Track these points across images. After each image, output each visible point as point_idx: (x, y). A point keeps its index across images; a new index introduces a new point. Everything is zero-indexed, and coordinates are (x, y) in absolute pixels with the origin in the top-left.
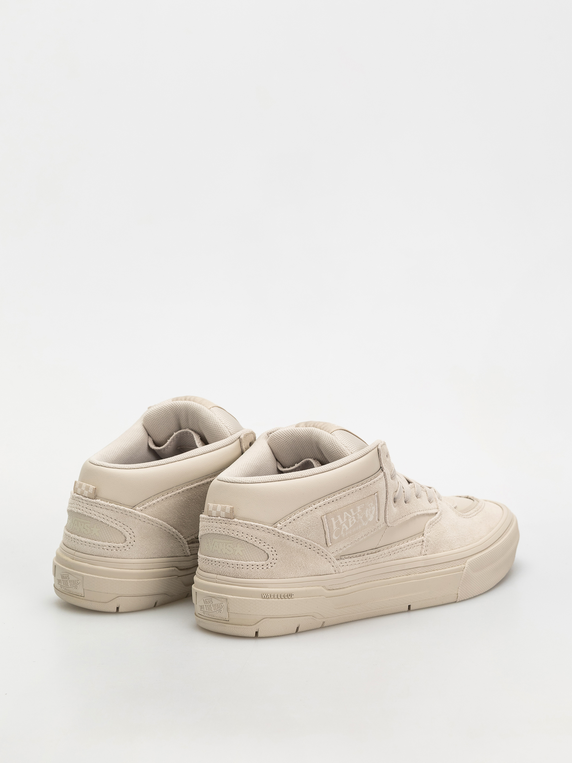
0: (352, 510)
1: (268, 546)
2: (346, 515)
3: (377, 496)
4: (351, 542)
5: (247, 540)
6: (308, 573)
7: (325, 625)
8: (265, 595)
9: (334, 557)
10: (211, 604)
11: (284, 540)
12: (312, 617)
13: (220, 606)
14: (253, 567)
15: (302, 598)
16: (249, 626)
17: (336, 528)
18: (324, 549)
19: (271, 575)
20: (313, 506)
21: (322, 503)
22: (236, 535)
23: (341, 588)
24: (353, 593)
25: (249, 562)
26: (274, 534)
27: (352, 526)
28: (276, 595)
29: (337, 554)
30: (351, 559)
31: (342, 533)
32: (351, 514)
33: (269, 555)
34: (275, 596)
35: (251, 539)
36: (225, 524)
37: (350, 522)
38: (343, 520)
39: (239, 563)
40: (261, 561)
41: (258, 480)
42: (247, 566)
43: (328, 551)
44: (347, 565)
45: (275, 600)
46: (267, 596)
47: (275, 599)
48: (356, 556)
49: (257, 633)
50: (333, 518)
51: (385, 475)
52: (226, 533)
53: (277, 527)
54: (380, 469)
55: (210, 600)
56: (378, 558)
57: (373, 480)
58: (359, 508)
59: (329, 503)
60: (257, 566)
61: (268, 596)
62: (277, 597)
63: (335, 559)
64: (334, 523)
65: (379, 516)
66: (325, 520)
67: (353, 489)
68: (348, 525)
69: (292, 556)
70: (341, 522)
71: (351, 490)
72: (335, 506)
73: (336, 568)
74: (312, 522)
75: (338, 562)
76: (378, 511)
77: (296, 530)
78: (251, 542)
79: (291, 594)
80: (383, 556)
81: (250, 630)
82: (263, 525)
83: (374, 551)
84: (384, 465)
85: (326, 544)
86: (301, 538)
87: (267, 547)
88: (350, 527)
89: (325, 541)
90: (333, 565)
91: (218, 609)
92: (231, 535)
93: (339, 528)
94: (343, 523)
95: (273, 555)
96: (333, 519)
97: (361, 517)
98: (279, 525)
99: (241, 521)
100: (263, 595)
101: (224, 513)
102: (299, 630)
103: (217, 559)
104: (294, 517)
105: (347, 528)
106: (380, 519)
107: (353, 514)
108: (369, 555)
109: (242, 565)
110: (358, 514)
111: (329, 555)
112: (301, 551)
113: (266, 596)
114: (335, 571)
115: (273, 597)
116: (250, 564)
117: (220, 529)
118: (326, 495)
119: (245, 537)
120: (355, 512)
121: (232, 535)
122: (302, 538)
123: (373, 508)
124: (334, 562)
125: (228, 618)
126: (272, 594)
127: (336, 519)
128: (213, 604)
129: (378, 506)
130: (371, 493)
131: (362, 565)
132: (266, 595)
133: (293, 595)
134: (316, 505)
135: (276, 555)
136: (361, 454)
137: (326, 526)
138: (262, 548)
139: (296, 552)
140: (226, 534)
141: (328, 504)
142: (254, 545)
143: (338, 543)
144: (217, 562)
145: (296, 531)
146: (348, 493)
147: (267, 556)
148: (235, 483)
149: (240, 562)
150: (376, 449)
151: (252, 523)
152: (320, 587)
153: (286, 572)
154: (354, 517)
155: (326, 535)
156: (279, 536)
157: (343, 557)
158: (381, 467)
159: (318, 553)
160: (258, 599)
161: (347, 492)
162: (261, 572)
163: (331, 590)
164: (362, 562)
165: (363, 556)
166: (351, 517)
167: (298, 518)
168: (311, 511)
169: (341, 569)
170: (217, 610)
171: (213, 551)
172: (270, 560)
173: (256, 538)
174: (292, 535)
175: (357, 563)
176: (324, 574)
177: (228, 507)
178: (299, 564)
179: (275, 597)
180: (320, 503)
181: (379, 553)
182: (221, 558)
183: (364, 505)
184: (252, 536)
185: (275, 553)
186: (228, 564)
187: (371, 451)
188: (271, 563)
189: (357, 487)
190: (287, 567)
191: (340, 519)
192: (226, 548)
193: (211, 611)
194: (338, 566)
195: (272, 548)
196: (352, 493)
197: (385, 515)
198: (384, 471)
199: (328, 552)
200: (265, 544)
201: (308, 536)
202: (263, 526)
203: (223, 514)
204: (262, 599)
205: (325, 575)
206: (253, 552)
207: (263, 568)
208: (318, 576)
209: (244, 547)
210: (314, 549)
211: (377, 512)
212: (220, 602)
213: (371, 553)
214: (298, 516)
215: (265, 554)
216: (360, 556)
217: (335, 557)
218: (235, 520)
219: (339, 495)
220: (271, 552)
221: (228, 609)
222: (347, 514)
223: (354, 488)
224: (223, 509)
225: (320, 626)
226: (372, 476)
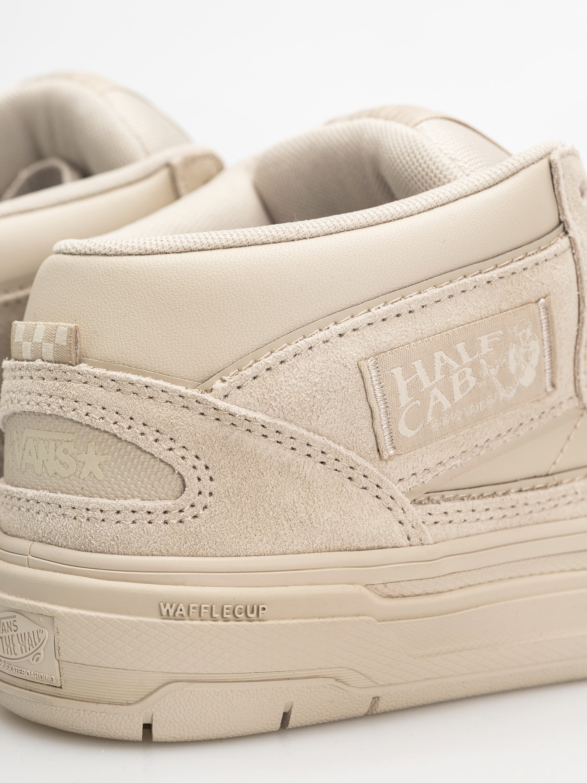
0: (460, 347)
1: (183, 452)
2: (442, 360)
3: (547, 308)
4: (464, 449)
5: (115, 429)
6: (318, 542)
7: (382, 706)
8: (171, 607)
9: (403, 493)
10: (13, 633)
11: (236, 433)
12: (332, 681)
13: (37, 641)
14: (134, 517)
15: (295, 621)
16: (122, 704)
17: (409, 399)
18: (370, 466)
19: (193, 543)
20: (332, 327)
21: (362, 318)
22: (83, 415)
23: (428, 594)
24: (470, 608)
25: (122, 502)
26: (202, 414)
27: (461, 396)
28: (205, 608)
29: (415, 484)
30: (462, 503)
31: (430, 418)
32: (458, 358)
33: (186, 480)
34: (203, 610)
35: (130, 428)
36: (52, 382)
37: (456, 384)
38: (432, 377)
39: (92, 503)
40: (160, 500)
41: (160, 243)
42: (118, 512)
43: (383, 473)
44: (450, 522)
45: (204, 623)
46: (176, 610)
47: (202, 620)
48: (481, 496)
49: (148, 727)
50: (399, 369)
51: (573, 246)
52: (54, 410)
53: (213, 392)
54: (556, 227)
55: (12, 620)
56: (552, 503)
57: (534, 257)
58: (484, 341)
59: (384, 320)
60: (149, 513)
61: (178, 612)
62: (208, 616)
63: (408, 501)
64: (402, 384)
65: (553, 373)
66: (372, 374)
67: (465, 280)
68: (449, 394)
69: (261, 484)
70: (426, 383)
71: (461, 282)
72: (406, 331)
73: (411, 530)
74: (328, 379)
75: (417, 510)
76: (551, 355)
77: (275, 400)
78: (127, 436)
79: (255, 607)
80: (569, 499)
81: (126, 718)
82: (168, 385)
83: (540, 482)
84: (569, 216)
85: (378, 450)
86: (292, 427)
87: (179, 453)
88: (456, 399)
89: (374, 442)
90: (402, 517)
91: (32, 650)
92: (69, 416)
93: (418, 402)
94: (432, 388)
95: (199, 479)
96: (397, 372)
97: (493, 372)
98: (218, 385)
99: (98, 371)
100: (165, 606)
101: (51, 345)
102: (293, 722)
103: (30, 493)
104: (270, 360)
105: (447, 405)
106: (558, 383)
107: (466, 359)
108: (523, 494)
109: (102, 511)
110: (482, 361)
111: (388, 488)
112: (293, 469)
113: (171, 612)
114: (409, 539)
115: (198, 615)
116: (126, 508)
117: (40, 399)
118: (376, 295)
119: (112, 422)
120: (471, 353)
121: (71, 415)
122: (295, 428)
123: (535, 345)
124: (405, 509)
125: (59, 678)
126: (192, 606)
127: (409, 371)
128: (18, 632)
129: (550, 341)
130: (526, 297)
131: (501, 524)
132: (174, 608)
133: (264, 609)
134: (342, 325)
135: (211, 479)
136: (494, 176)
137: (376, 391)
138: (162, 457)
139: (276, 473)
140: (55, 412)
141: (382, 322)
142: (139, 448)
143: (419, 450)
144: (31, 502)
145: (274, 404)
146: (448, 290)
147: (179, 482)
148: (92, 257)
149: (95, 502)
150: (545, 162)
151: (134, 378)
152: (358, 587)
153: (243, 536)
154: (469, 371)
155: (377, 422)
156: (218, 419)
157: (437, 497)
158: (561, 222)
159: (350, 478)
160: (146, 619)
161: (445, 287)
162: (160, 533)
163: (397, 597)
164: (501, 513)
165: (503, 497)
166: (458, 369)
167: (281, 362)
168: (324, 342)
169: (430, 534)
170: (29, 652)
171: (24, 467)
172: (190, 494)
173: (144, 425)
174: (261, 417)
175: (484, 516)
176: (369, 545)
177: (64, 327)
178: (285, 511)
179: (202, 615)
180: (355, 319)
181: (559, 488)
182: (44, 489)
183: (501, 332)
184: (131, 419)
185: (205, 475)
186: (60, 507)
187: (528, 166)
188: (192, 506)
189: (480, 276)
190: (245, 520)
191: (421, 372)
192: (56, 458)
193: (14, 656)
194: (420, 521)
195: (197, 457)
196: (463, 291)
197: (576, 373)
198: (571, 234)
199: (385, 478)
200: (172, 444)
201: (314, 424)
202: (166, 387)
203: (48, 350)
204: (160, 620)
205: (373, 549)
206: (136, 468)
207: (166, 522)
208: (350, 550)
209: (107, 454)
210: (338, 465)
211: (547, 359)
212: (35, 628)
213: (532, 489)
214: (280, 357)
215: (176, 476)
216: (494, 494)
217: (408, 493)
218: (83, 367)
219: (419, 296)
220: (192, 470)
221: (57, 649)
222: (445, 357)
223: (470, 278)
224: (50, 336)
225: (364, 709)
226: (530, 243)
